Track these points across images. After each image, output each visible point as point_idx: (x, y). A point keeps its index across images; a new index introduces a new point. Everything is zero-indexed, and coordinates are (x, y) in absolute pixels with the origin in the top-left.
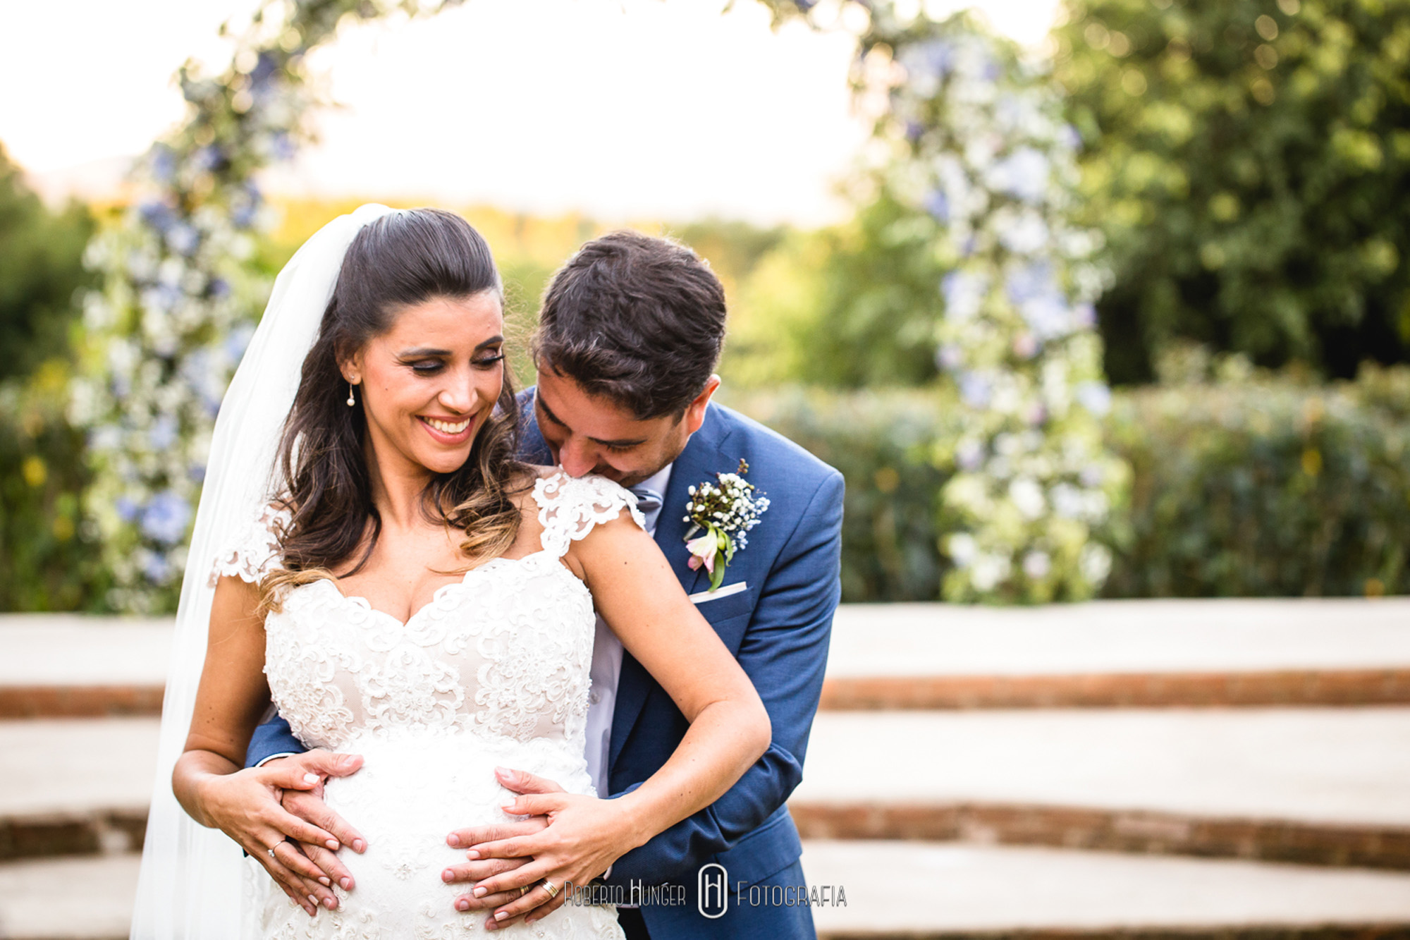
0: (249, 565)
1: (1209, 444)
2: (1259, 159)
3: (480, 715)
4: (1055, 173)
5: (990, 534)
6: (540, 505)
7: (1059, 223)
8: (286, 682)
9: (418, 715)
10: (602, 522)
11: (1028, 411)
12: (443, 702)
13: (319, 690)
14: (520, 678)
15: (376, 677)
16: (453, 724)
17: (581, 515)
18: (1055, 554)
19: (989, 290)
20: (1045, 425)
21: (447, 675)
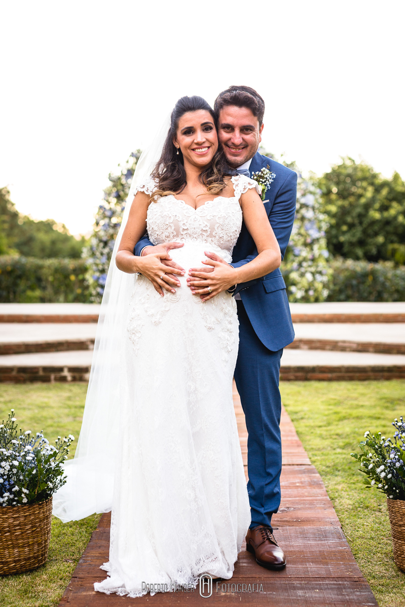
0: (148, 189)
1: (347, 274)
2: (353, 217)
3: (213, 239)
4: (316, 200)
5: (299, 286)
6: (233, 183)
7: (317, 211)
8: (156, 222)
9: (195, 236)
10: (251, 188)
11: (310, 256)
12: (204, 233)
13: (167, 225)
14: (226, 230)
15: (185, 223)
16: (205, 240)
17: (245, 186)
18: (316, 290)
19: (300, 228)
20: (313, 260)
21: (206, 225)
